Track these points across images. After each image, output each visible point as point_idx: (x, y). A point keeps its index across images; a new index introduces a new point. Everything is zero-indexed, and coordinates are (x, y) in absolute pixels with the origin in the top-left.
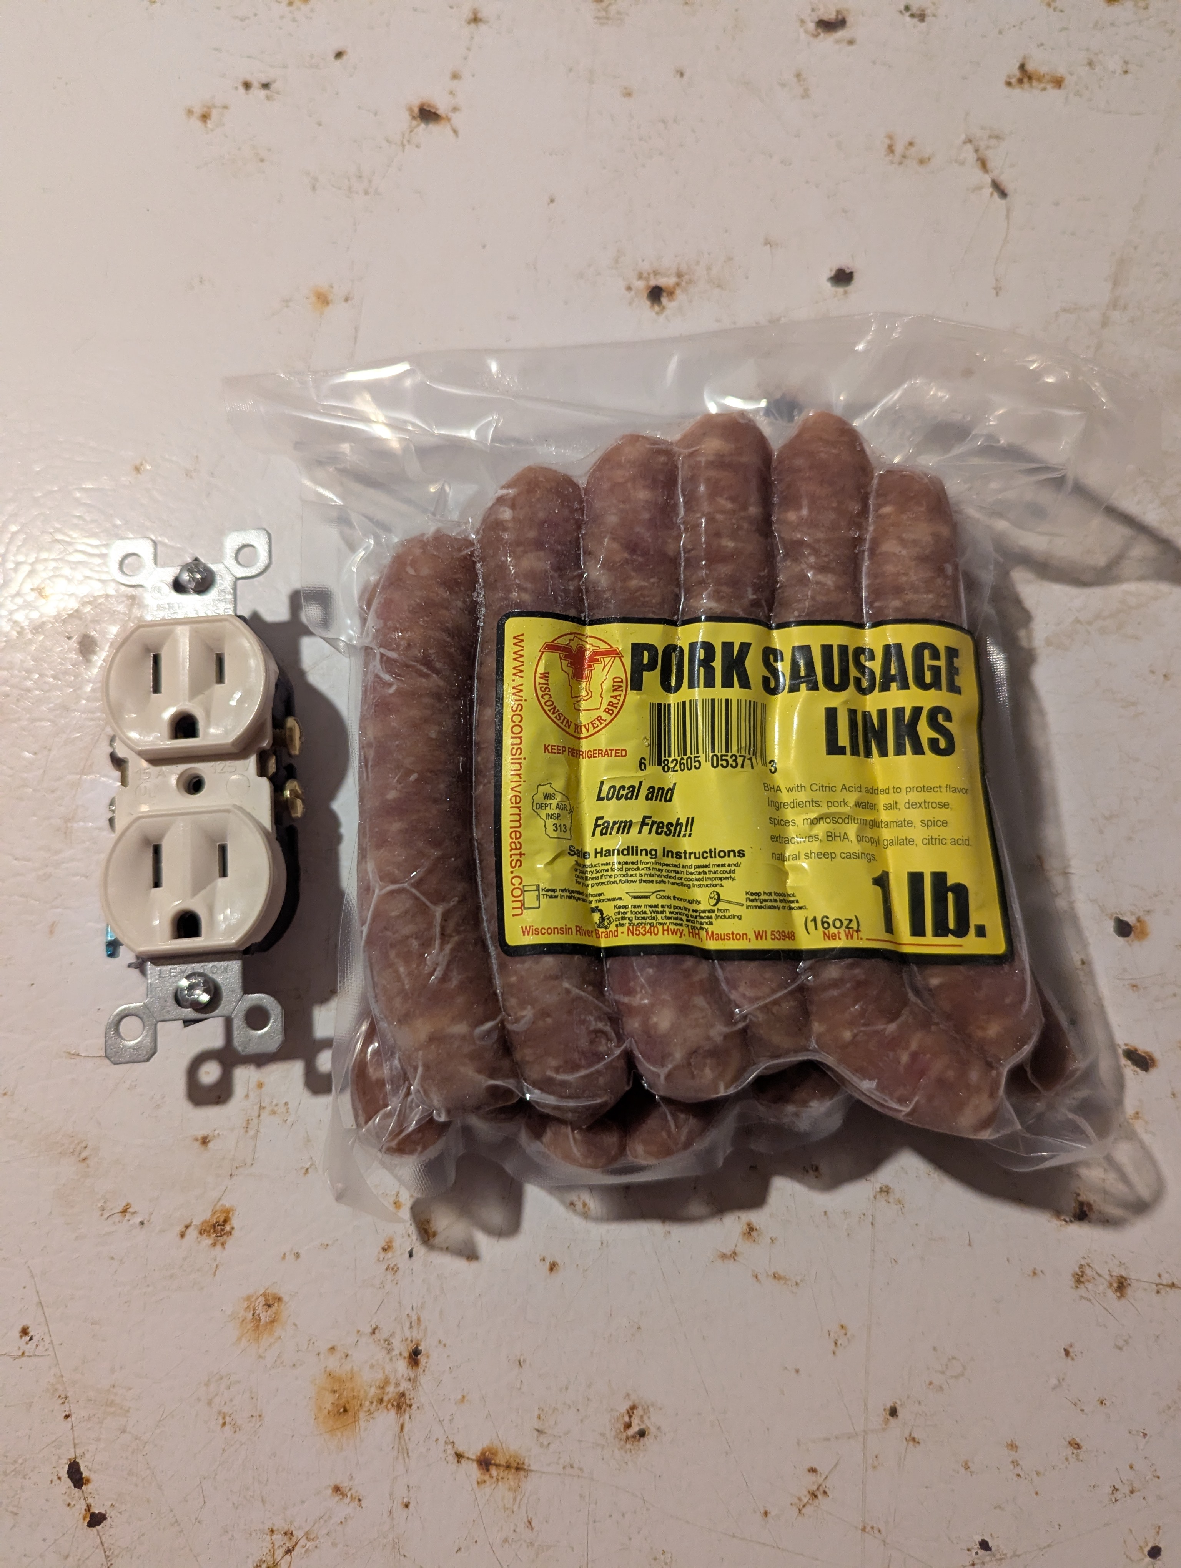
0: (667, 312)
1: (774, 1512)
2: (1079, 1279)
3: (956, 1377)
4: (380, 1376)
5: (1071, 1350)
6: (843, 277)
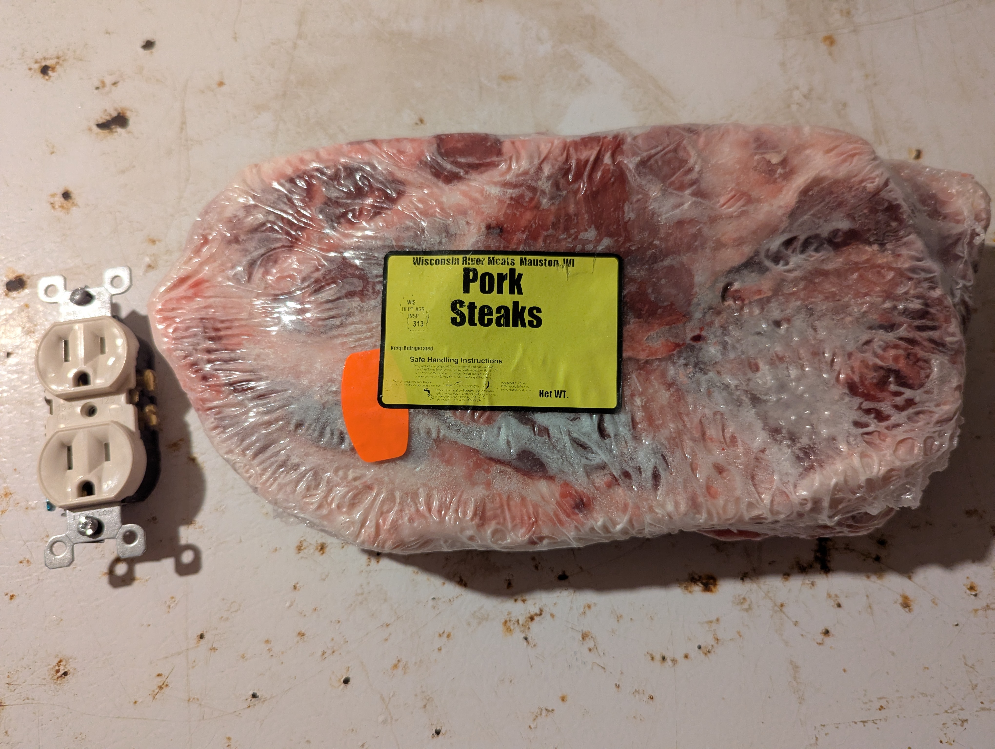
0: (52, 79)
1: (140, 700)
2: (299, 548)
3: (237, 611)
5: (298, 585)
6: (149, 45)
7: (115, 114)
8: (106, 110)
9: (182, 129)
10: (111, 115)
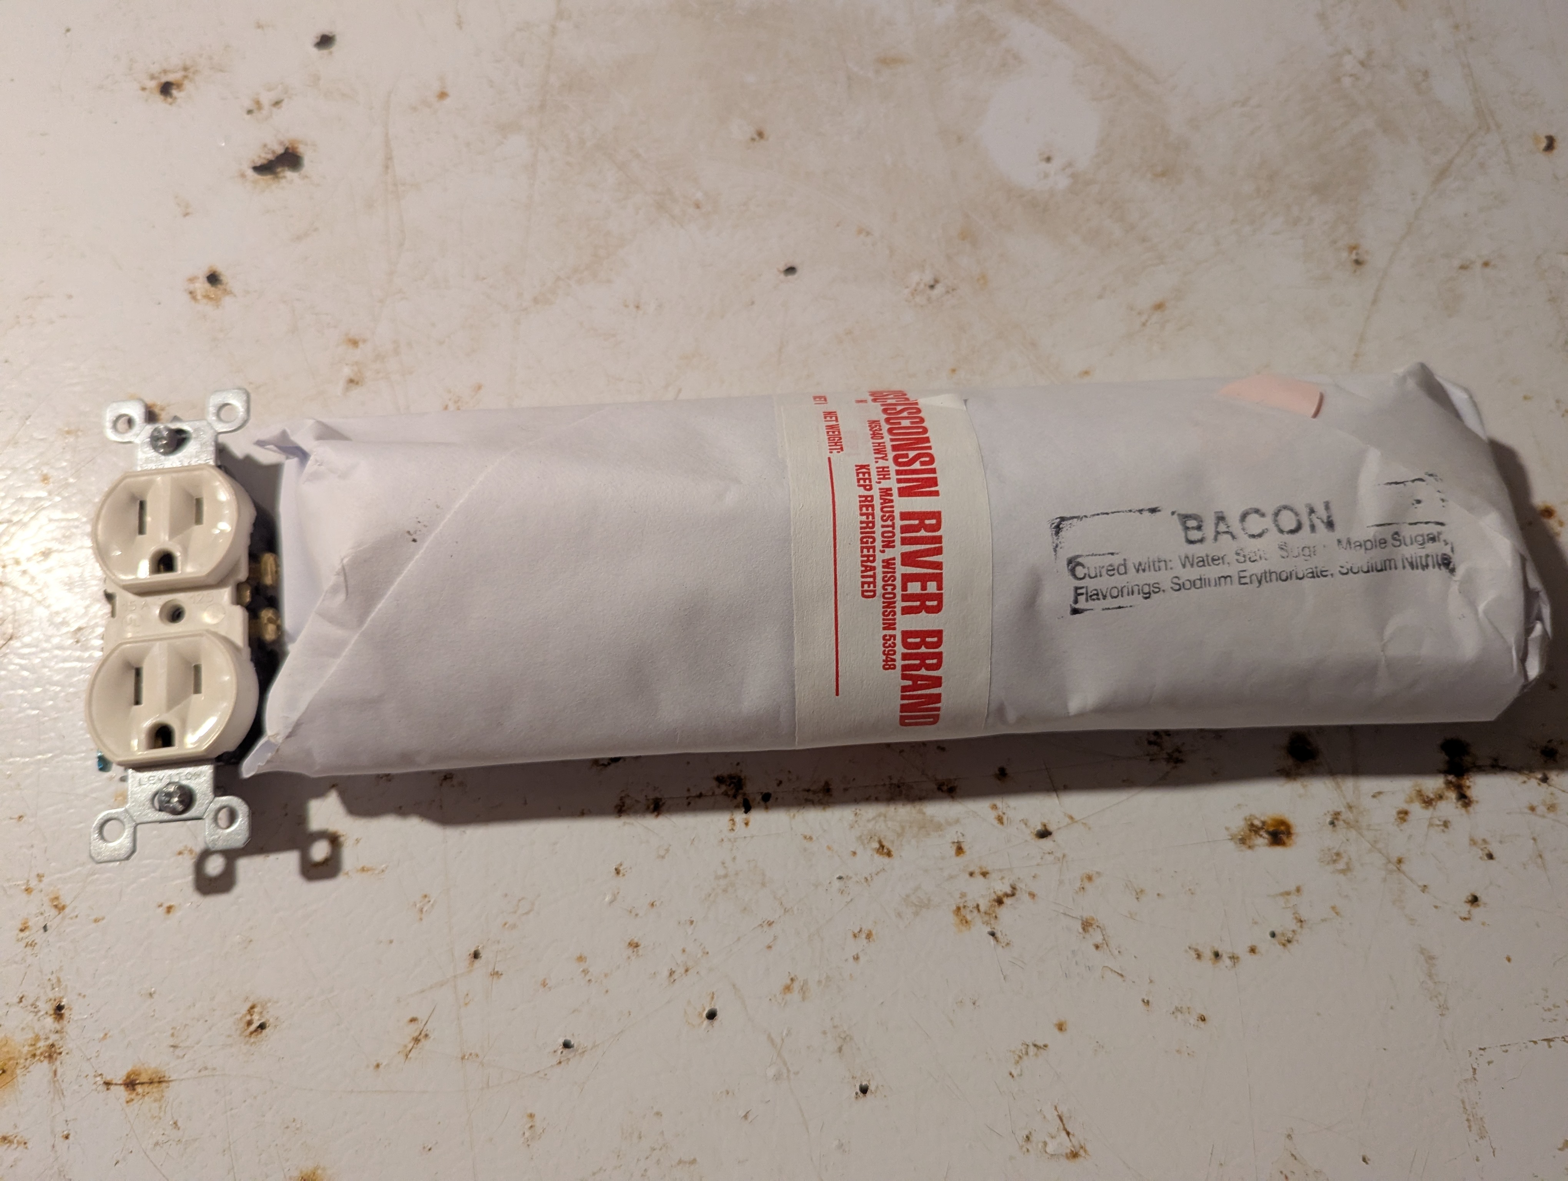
0: (179, 101)
1: (384, 1062)
2: (620, 809)
3: (527, 913)
4: (31, 1035)
5: (621, 868)
6: (325, 41)
7: (280, 150)
8: (265, 146)
9: (387, 167)
10: (273, 152)
